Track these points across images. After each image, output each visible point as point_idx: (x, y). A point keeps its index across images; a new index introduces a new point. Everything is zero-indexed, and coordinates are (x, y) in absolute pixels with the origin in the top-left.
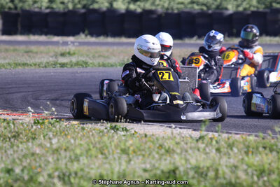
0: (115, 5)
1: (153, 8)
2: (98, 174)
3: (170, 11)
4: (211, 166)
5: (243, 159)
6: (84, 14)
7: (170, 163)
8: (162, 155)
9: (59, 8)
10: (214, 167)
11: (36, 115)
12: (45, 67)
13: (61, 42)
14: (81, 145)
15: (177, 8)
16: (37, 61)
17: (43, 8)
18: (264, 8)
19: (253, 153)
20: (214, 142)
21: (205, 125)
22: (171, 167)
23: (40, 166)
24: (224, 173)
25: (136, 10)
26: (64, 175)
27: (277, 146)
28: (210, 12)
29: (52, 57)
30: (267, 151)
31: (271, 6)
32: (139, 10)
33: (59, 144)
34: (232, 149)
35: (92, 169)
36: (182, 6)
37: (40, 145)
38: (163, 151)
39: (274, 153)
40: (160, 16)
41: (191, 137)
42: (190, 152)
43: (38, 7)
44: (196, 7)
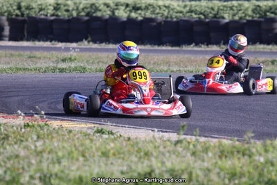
0: (117, 13)
1: (153, 16)
2: (77, 176)
3: (169, 19)
4: (186, 169)
5: (216, 163)
6: (88, 21)
7: (147, 166)
8: (141, 158)
9: (64, 15)
10: (189, 170)
11: (26, 118)
12: (45, 72)
13: (63, 48)
14: (64, 147)
15: (176, 17)
17: (49, 15)
18: (259, 17)
19: (226, 157)
20: (191, 146)
21: (183, 130)
22: (148, 170)
24: (197, 176)
25: (137, 18)
26: (45, 176)
27: (250, 151)
28: (207, 20)
30: (240, 155)
31: (266, 15)
32: (140, 18)
34: (207, 153)
35: (72, 171)
36: (181, 15)
37: (26, 148)
38: (142, 154)
39: (246, 157)
40: (159, 24)
43: (44, 15)
44: (194, 16)
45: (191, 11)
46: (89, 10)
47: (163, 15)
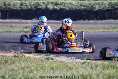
0: (48, 6)
1: (64, 8)
3: (71, 9)
4: (89, 75)
5: (102, 72)
6: (35, 10)
7: (71, 73)
8: (68, 70)
9: (25, 8)
10: (90, 75)
11: (15, 53)
12: (19, 33)
13: (25, 22)
14: (33, 66)
15: (74, 8)
16: (15, 30)
17: (18, 8)
18: (111, 8)
19: (106, 69)
20: (90, 65)
21: (86, 57)
22: (72, 75)
23: (16, 75)
24: (94, 77)
26: (26, 78)
27: (116, 66)
28: (88, 9)
29: (21, 28)
30: (112, 68)
31: (114, 7)
32: (58, 9)
33: (24, 66)
34: (97, 67)
36: (77, 7)
37: (16, 66)
38: (68, 68)
39: (115, 69)
40: (67, 11)
41: (80, 62)
42: (80, 68)
43: (16, 7)
44: (82, 7)
45: (81, 5)
46: (35, 5)
47: (69, 7)
